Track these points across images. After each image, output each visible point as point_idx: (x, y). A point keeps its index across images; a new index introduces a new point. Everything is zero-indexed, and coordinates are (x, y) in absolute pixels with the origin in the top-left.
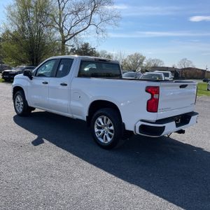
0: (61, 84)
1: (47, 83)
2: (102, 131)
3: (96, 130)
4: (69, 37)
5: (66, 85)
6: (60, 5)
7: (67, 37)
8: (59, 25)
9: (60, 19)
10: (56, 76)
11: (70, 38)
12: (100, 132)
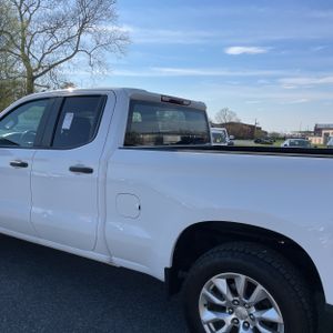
0: (73, 169)
1: (25, 165)
2: (228, 319)
3: (207, 316)
4: (41, 71)
5: (89, 171)
6: (21, 16)
7: (36, 70)
8: (23, 50)
9: (24, 40)
10: (51, 146)
11: (44, 73)
12: (219, 324)
